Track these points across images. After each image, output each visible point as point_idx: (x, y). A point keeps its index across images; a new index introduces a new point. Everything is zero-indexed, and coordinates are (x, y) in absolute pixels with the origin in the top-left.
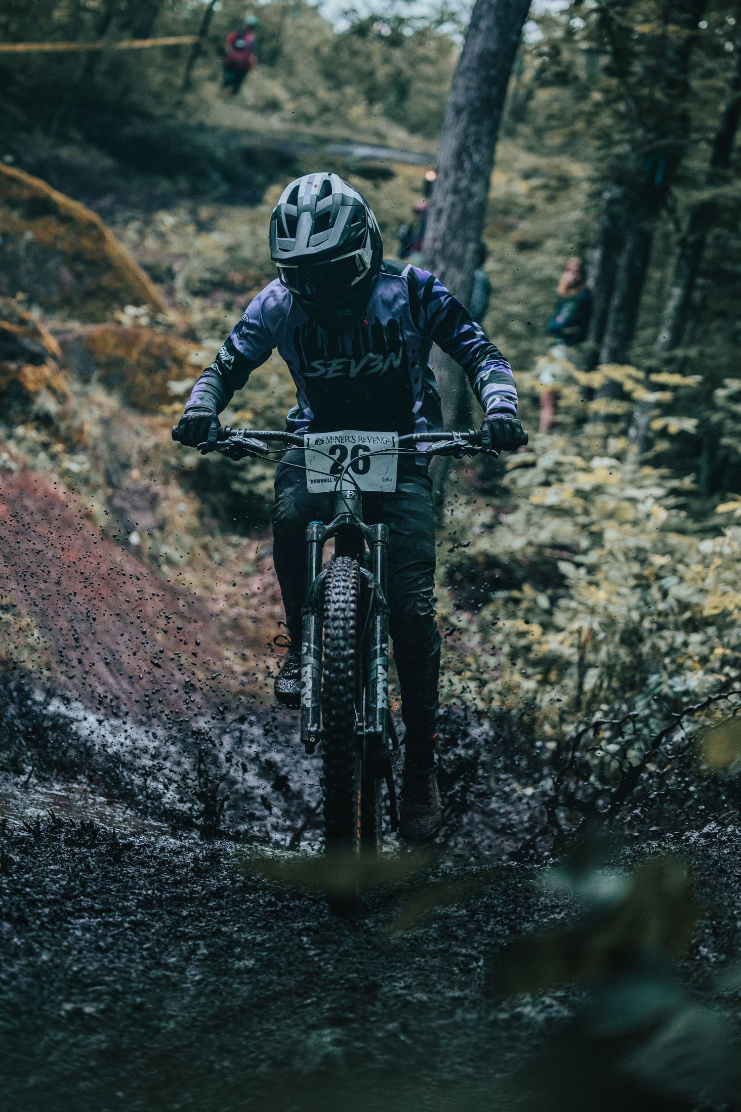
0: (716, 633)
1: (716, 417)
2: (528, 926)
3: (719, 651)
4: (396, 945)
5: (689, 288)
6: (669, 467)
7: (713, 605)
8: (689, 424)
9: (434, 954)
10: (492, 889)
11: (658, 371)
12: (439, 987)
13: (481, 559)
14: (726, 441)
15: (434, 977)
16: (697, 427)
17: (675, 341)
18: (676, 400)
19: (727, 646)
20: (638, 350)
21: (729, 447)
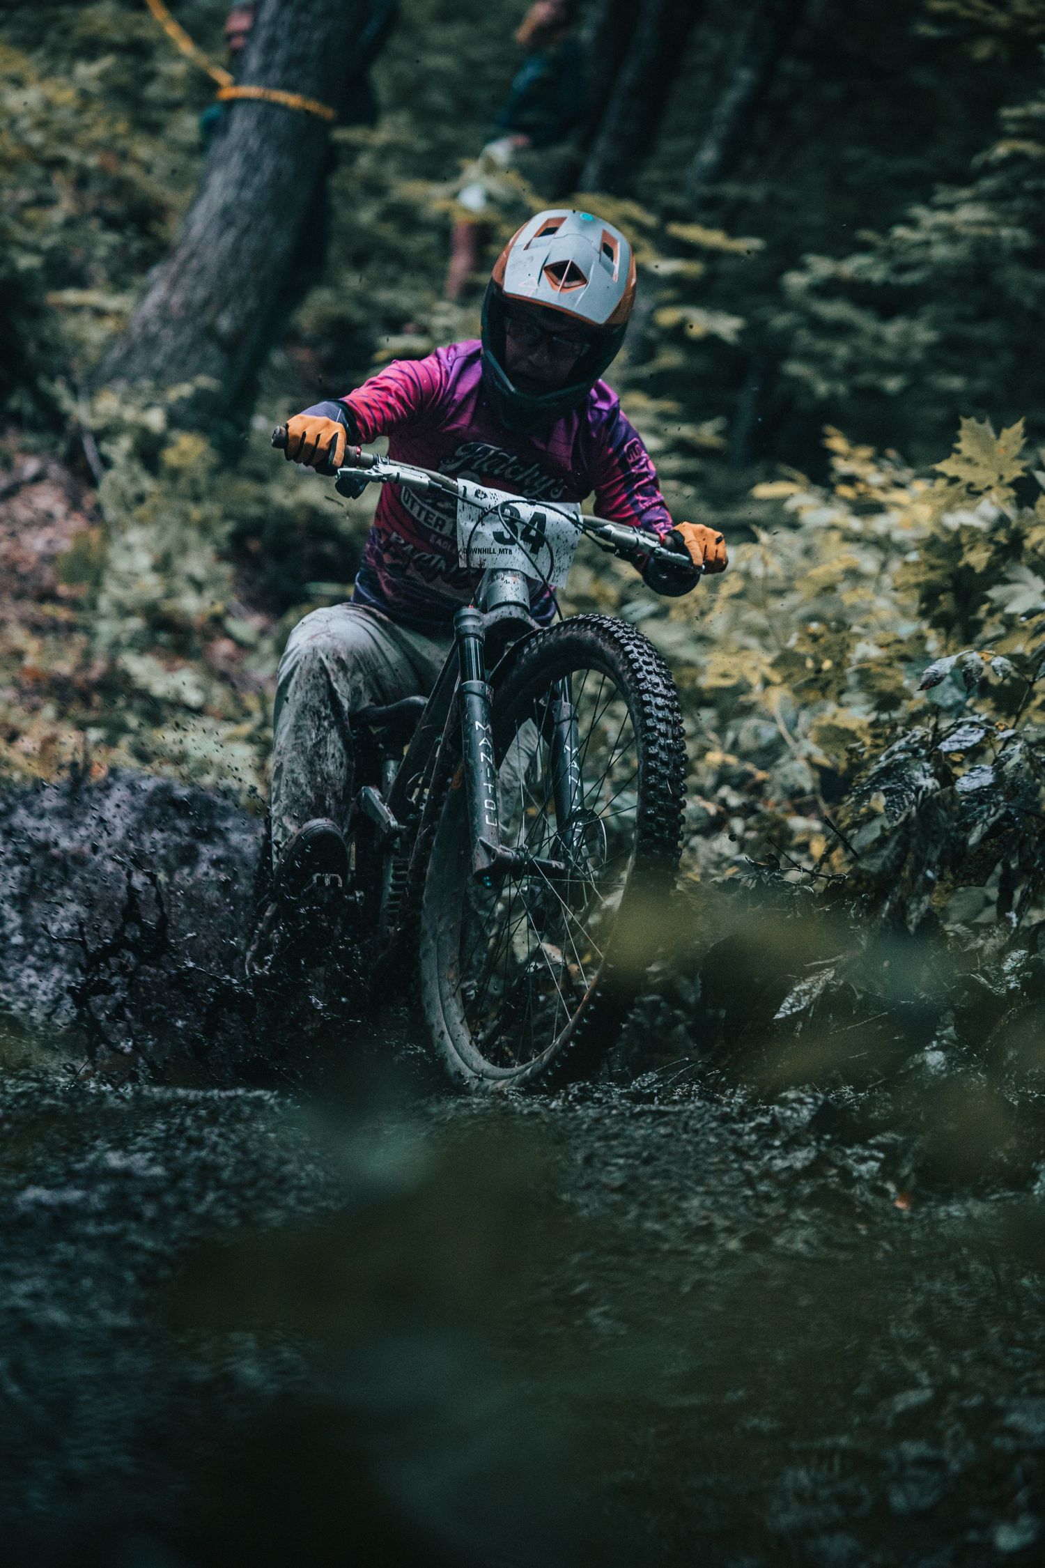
0: (715, 723)
1: (781, 321)
2: (274, 1216)
3: (715, 757)
4: (25, 1215)
5: (768, 74)
6: (678, 399)
7: (721, 670)
8: (727, 326)
9: (92, 1242)
10: (220, 1135)
11: (686, 219)
12: (94, 1305)
13: (302, 517)
14: (795, 368)
15: (87, 1283)
16: (740, 333)
17: (725, 169)
18: (711, 277)
19: (734, 747)
20: (653, 174)
21: (797, 381)
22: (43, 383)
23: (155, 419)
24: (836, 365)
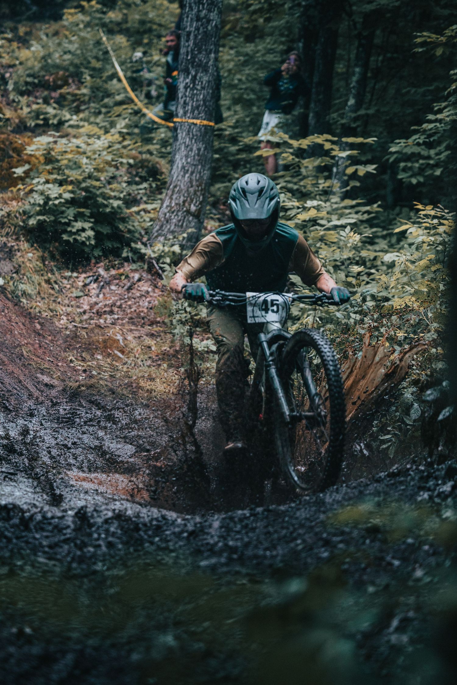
8: (371, 168)
14: (400, 176)
16: (377, 169)
17: (358, 106)
22: (133, 245)
23: (177, 249)
24: (416, 170)
